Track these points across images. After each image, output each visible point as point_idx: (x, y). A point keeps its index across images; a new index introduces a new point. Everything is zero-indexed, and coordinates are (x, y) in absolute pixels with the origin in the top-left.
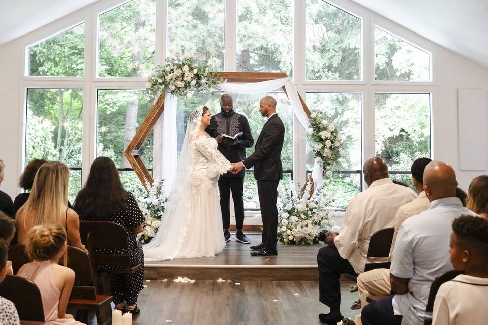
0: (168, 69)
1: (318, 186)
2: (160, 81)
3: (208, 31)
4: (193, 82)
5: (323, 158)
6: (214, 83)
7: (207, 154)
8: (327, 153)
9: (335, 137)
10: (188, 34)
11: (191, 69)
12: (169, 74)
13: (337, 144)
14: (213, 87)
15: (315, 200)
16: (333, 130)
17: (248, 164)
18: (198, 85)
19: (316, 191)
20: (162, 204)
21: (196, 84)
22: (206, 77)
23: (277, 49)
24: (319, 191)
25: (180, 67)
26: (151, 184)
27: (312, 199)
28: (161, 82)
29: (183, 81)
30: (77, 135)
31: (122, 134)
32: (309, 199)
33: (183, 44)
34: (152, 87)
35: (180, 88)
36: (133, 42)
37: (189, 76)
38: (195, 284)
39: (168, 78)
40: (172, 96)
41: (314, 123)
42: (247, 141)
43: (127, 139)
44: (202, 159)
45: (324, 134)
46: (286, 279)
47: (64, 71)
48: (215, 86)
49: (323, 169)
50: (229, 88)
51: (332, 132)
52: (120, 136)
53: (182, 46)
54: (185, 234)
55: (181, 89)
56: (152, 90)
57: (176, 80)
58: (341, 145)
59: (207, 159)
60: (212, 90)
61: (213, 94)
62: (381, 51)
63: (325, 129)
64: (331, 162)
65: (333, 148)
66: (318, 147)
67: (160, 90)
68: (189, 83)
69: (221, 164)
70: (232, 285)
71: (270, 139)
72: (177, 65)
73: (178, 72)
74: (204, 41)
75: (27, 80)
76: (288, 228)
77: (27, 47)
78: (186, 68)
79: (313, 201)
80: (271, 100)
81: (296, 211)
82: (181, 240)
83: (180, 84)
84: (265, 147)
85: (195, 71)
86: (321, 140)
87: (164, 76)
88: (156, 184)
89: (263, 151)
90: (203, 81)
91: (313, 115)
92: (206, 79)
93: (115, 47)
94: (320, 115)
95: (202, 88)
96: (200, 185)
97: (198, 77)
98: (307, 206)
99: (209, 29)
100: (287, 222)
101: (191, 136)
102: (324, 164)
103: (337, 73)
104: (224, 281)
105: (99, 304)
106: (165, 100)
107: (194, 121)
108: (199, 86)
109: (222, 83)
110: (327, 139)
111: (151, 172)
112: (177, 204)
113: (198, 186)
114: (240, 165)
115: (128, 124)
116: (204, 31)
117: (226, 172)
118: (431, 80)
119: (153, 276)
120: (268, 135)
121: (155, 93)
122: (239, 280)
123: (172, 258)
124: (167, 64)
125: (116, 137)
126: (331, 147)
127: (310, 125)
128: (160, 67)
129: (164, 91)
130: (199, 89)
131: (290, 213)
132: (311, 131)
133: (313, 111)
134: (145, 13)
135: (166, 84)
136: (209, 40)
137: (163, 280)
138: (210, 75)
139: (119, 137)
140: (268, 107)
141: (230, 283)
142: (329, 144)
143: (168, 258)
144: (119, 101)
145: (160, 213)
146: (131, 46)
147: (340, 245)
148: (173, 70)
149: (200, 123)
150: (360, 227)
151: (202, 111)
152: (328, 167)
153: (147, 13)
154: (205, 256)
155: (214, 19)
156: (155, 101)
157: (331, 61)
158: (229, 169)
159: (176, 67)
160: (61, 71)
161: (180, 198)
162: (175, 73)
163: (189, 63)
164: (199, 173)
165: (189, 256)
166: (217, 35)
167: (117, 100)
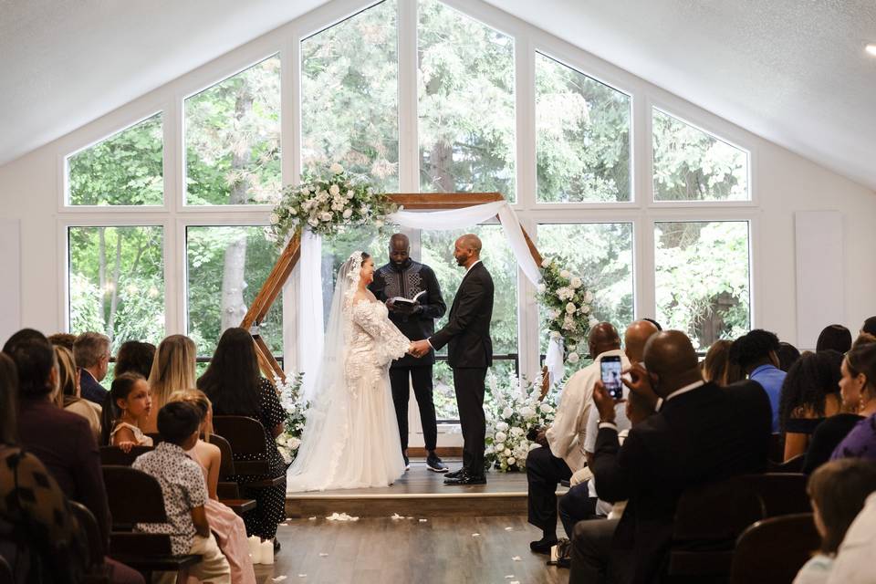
0: (306, 191)
1: (556, 378)
2: (293, 211)
3: (371, 111)
4: (348, 213)
5: (562, 332)
6: (382, 213)
7: (372, 328)
8: (569, 323)
9: (583, 297)
10: (335, 120)
11: (343, 191)
12: (307, 200)
13: (585, 309)
14: (381, 219)
15: (552, 401)
16: (577, 286)
17: (438, 342)
18: (356, 216)
19: (552, 387)
20: (302, 412)
21: (353, 214)
22: (369, 203)
23: (498, 140)
24: (556, 385)
25: (326, 188)
26: (283, 380)
27: (545, 399)
28: (295, 213)
29: (330, 210)
30: (139, 304)
31: (217, 302)
32: (541, 399)
33: (326, 137)
34: (280, 221)
35: (326, 222)
36: (237, 135)
37: (340, 203)
38: (358, 522)
39: (306, 206)
40: (314, 236)
41: (547, 275)
42: (434, 306)
43: (228, 312)
44: (363, 336)
45: (563, 293)
46: (496, 514)
47: (110, 188)
48: (383, 217)
49: (563, 350)
50: (406, 220)
51: (577, 291)
52: (212, 306)
53: (325, 141)
54: (339, 453)
55: (327, 224)
56: (280, 227)
57: (320, 208)
58: (592, 310)
59: (371, 336)
60: (379, 224)
61: (380, 232)
62: (691, 137)
63: (566, 284)
64: (575, 339)
65: (578, 314)
66: (553, 314)
67: (294, 226)
68: (341, 213)
69: (394, 343)
70: (416, 522)
71: (471, 302)
72: (320, 184)
73: (322, 197)
74: (363, 130)
75: (68, 213)
76: (506, 446)
77: (66, 157)
78: (335, 189)
79: (548, 403)
80: (473, 241)
81: (519, 418)
82: (334, 464)
83: (326, 216)
84: (464, 314)
85: (351, 194)
86: (558, 303)
87: (300, 204)
88: (290, 379)
89: (461, 321)
90: (364, 209)
91: (546, 263)
92: (369, 206)
93: (204, 145)
94: (558, 262)
95: (362, 221)
96: (360, 377)
97: (355, 203)
98: (538, 410)
99: (373, 108)
100: (504, 436)
101: (346, 298)
102: (565, 341)
103: (612, 180)
104: (402, 518)
105: (243, 505)
106: (302, 243)
107: (348, 275)
108: (357, 219)
109: (395, 211)
110: (568, 300)
111: (279, 363)
112: (326, 411)
113: (357, 378)
114: (425, 343)
115: (229, 283)
116: (363, 112)
117: (402, 356)
118: (750, 199)
119: (295, 513)
120: (469, 297)
121: (285, 231)
122: (424, 516)
123: (322, 488)
124: (302, 183)
125: (204, 308)
126: (575, 314)
127: (541, 278)
128: (292, 188)
129: (299, 228)
130: (358, 223)
131: (510, 421)
132: (542, 288)
133: (546, 255)
134: (259, 86)
135: (303, 216)
136: (373, 128)
137: (311, 519)
138: (375, 200)
139: (209, 307)
140: (467, 251)
141: (411, 520)
142: (570, 308)
143: (316, 489)
144: (214, 243)
145: (299, 426)
146: (233, 142)
147: (553, 440)
148: (313, 193)
149: (357, 279)
150: (578, 413)
151: (360, 259)
152: (571, 347)
153: (262, 85)
154: (374, 486)
155: (382, 91)
156: (286, 244)
157: (602, 158)
158: (407, 351)
159: (318, 188)
160: (104, 188)
161: (331, 402)
162: (317, 198)
163: (339, 180)
164: (358, 359)
165: (347, 486)
166: (386, 119)
167: (210, 240)
